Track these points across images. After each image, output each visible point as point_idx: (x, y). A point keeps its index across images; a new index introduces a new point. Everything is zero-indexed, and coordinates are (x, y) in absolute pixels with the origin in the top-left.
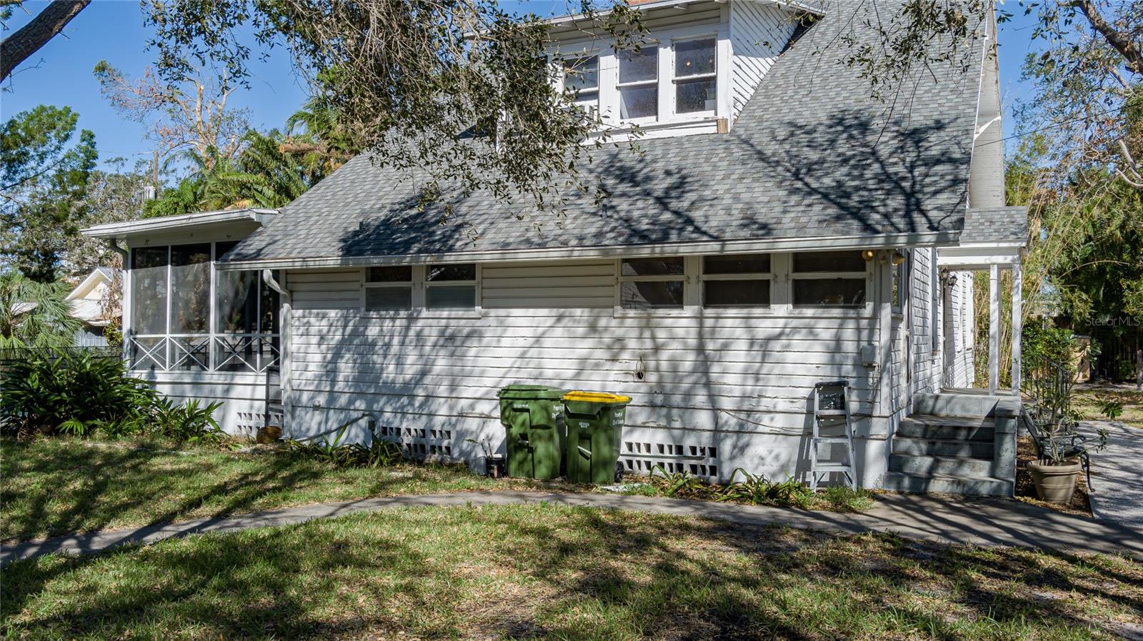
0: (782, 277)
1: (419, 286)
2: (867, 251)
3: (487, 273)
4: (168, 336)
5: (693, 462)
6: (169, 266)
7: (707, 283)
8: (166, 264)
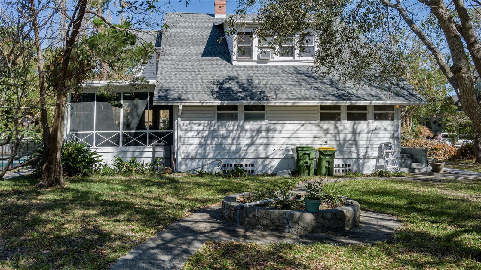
0: (371, 112)
1: (241, 113)
2: (396, 105)
3: (270, 108)
4: (94, 132)
5: (343, 169)
6: (95, 102)
7: (348, 113)
8: (94, 101)
